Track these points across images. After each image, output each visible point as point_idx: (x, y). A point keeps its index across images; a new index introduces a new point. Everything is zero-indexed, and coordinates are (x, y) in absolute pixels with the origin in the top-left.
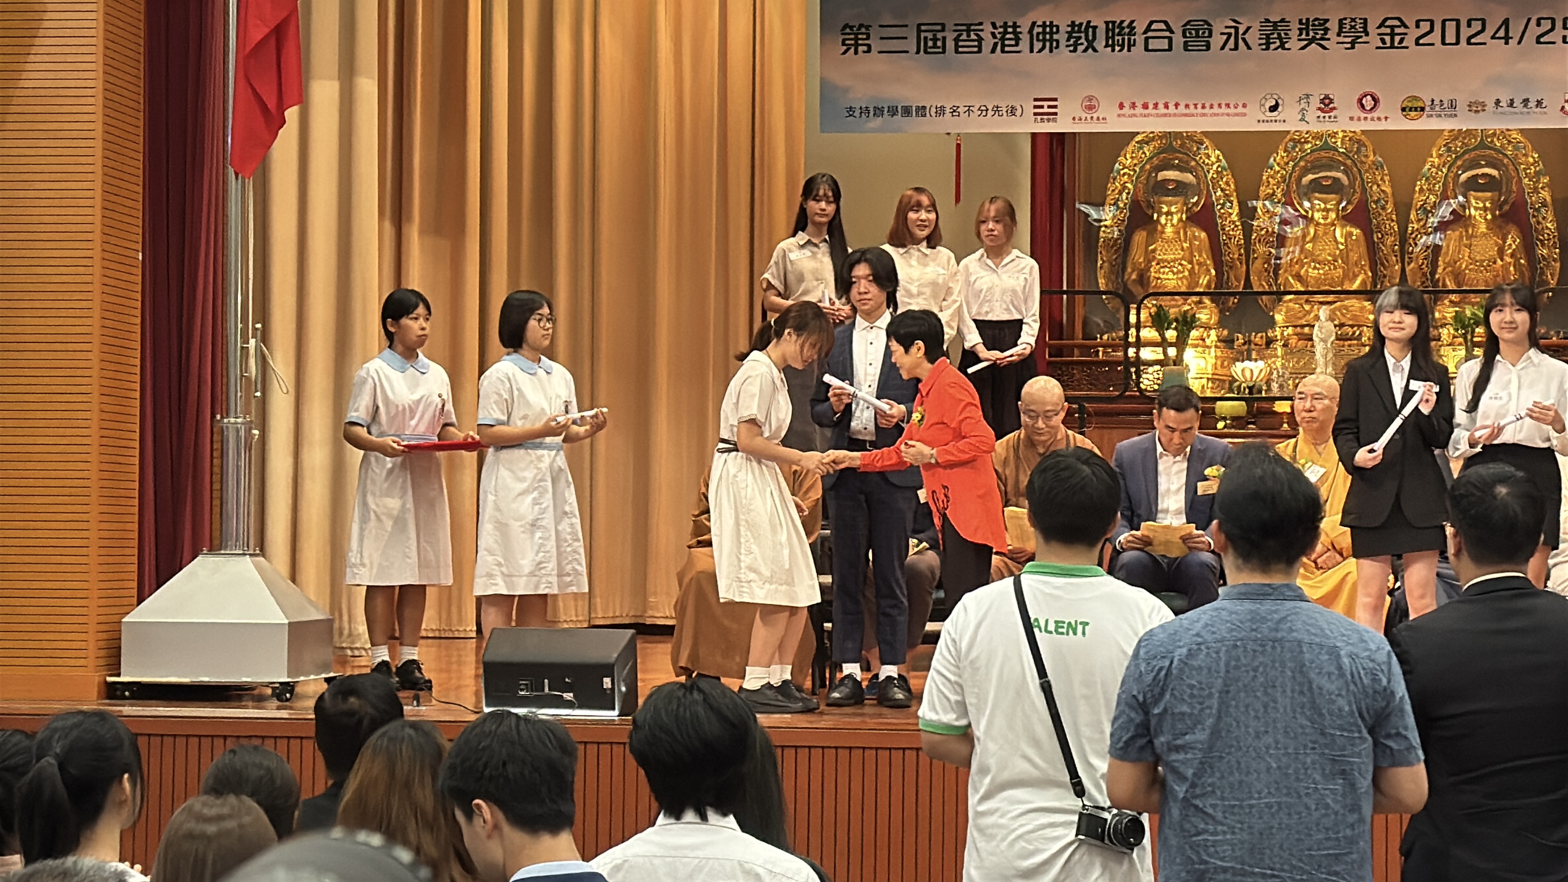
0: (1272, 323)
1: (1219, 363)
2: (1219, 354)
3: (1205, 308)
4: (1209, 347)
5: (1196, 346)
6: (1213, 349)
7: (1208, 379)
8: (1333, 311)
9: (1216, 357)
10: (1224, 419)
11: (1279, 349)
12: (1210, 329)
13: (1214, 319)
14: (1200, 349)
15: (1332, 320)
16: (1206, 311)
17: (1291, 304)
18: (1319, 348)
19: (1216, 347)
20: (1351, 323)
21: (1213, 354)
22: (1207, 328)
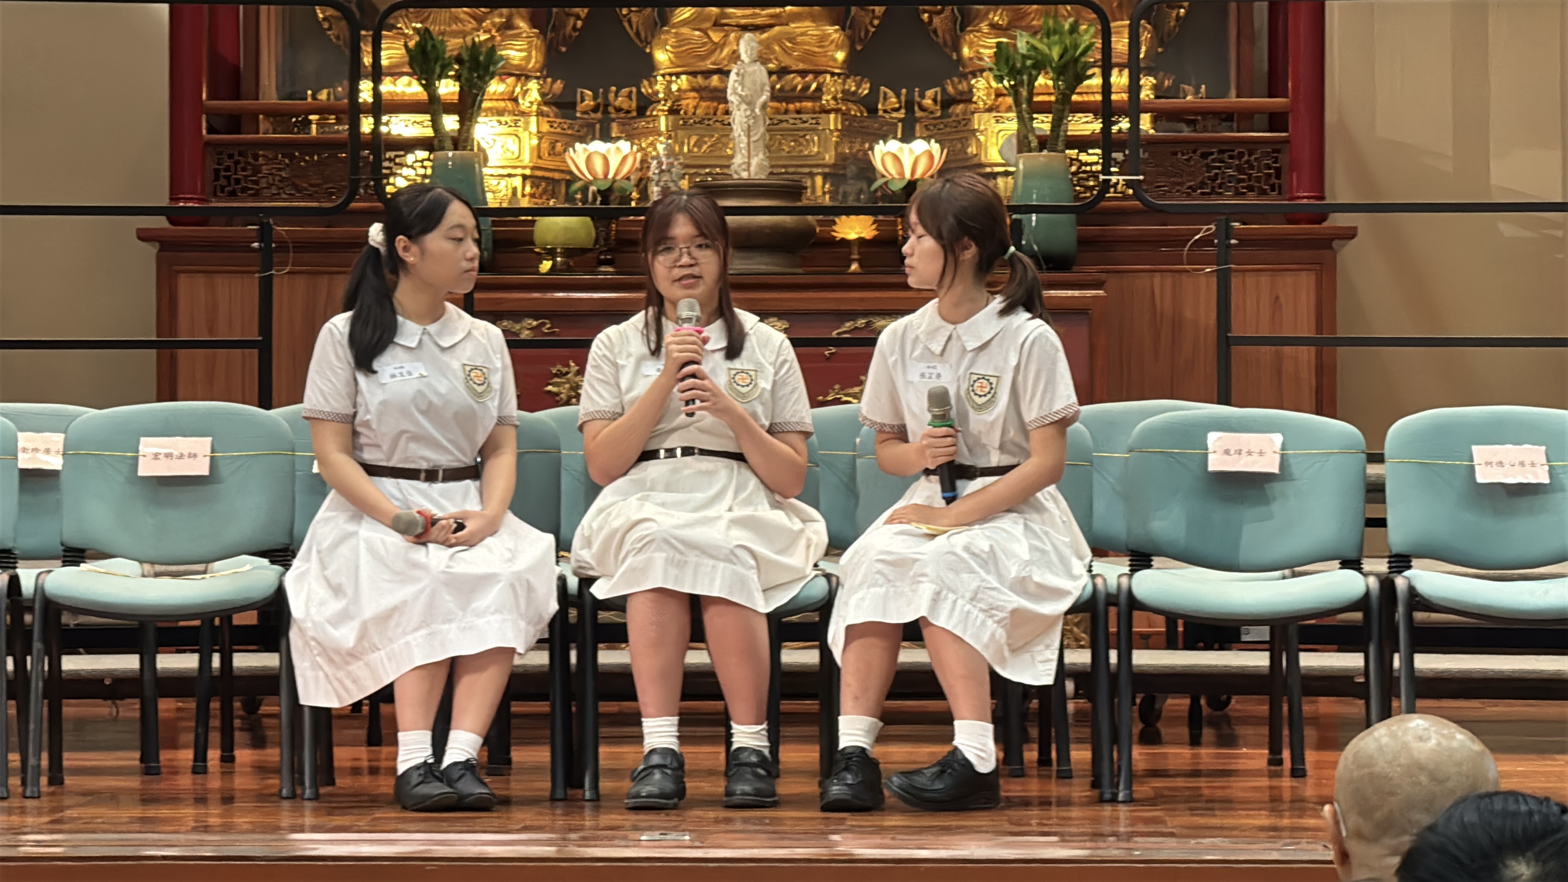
0: (649, 68)
1: (545, 145)
2: (545, 128)
3: (516, 37)
4: (523, 114)
5: (500, 113)
6: (533, 120)
7: (525, 177)
8: (766, 45)
9: (541, 135)
10: (551, 253)
11: (663, 120)
12: (528, 78)
13: (535, 60)
14: (507, 118)
15: (762, 59)
16: (520, 44)
17: (685, 30)
18: (739, 117)
19: (540, 114)
20: (801, 66)
21: (533, 128)
22: (523, 76)
